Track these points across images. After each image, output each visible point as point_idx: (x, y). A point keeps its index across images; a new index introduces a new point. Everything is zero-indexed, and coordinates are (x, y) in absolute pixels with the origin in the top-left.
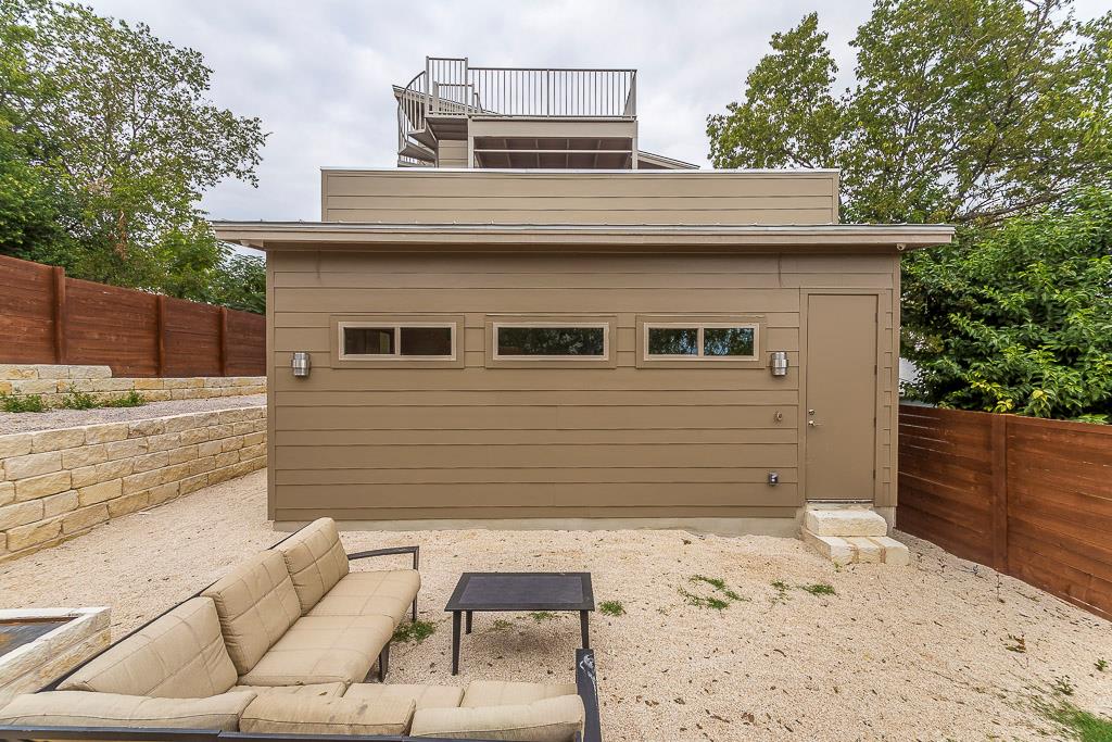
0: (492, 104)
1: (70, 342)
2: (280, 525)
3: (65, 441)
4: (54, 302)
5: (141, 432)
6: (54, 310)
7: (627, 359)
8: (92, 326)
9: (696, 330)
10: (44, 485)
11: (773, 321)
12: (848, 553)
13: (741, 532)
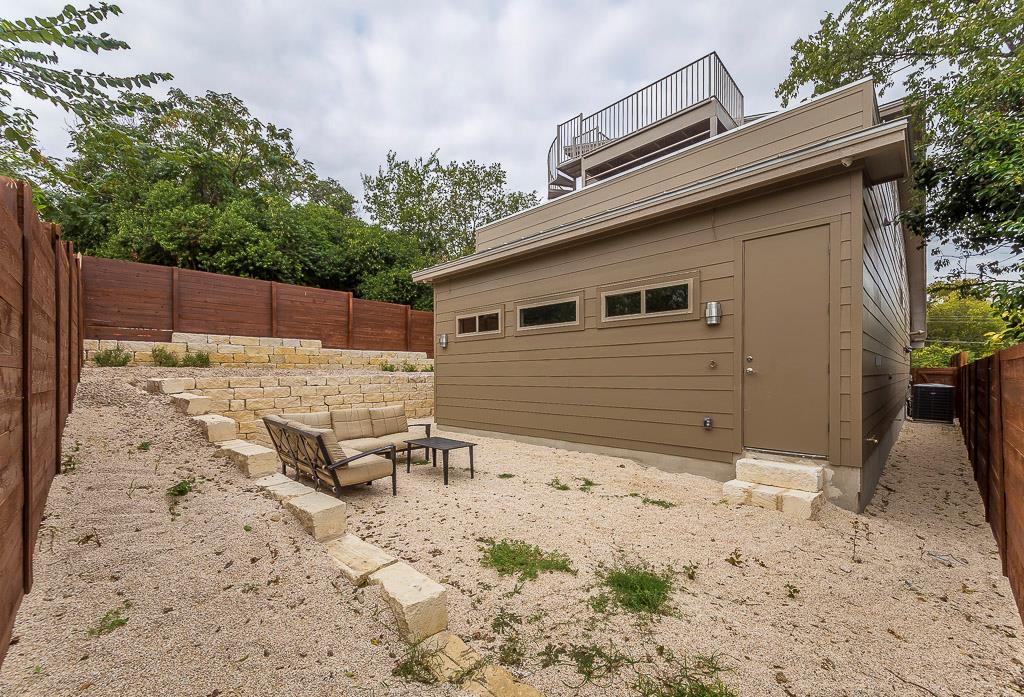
0: (613, 134)
1: (413, 341)
2: (441, 426)
3: (382, 380)
4: (406, 323)
5: (414, 381)
6: (406, 327)
7: (592, 322)
8: (423, 333)
9: (639, 293)
10: (373, 397)
11: (708, 274)
12: (740, 493)
13: (681, 470)
